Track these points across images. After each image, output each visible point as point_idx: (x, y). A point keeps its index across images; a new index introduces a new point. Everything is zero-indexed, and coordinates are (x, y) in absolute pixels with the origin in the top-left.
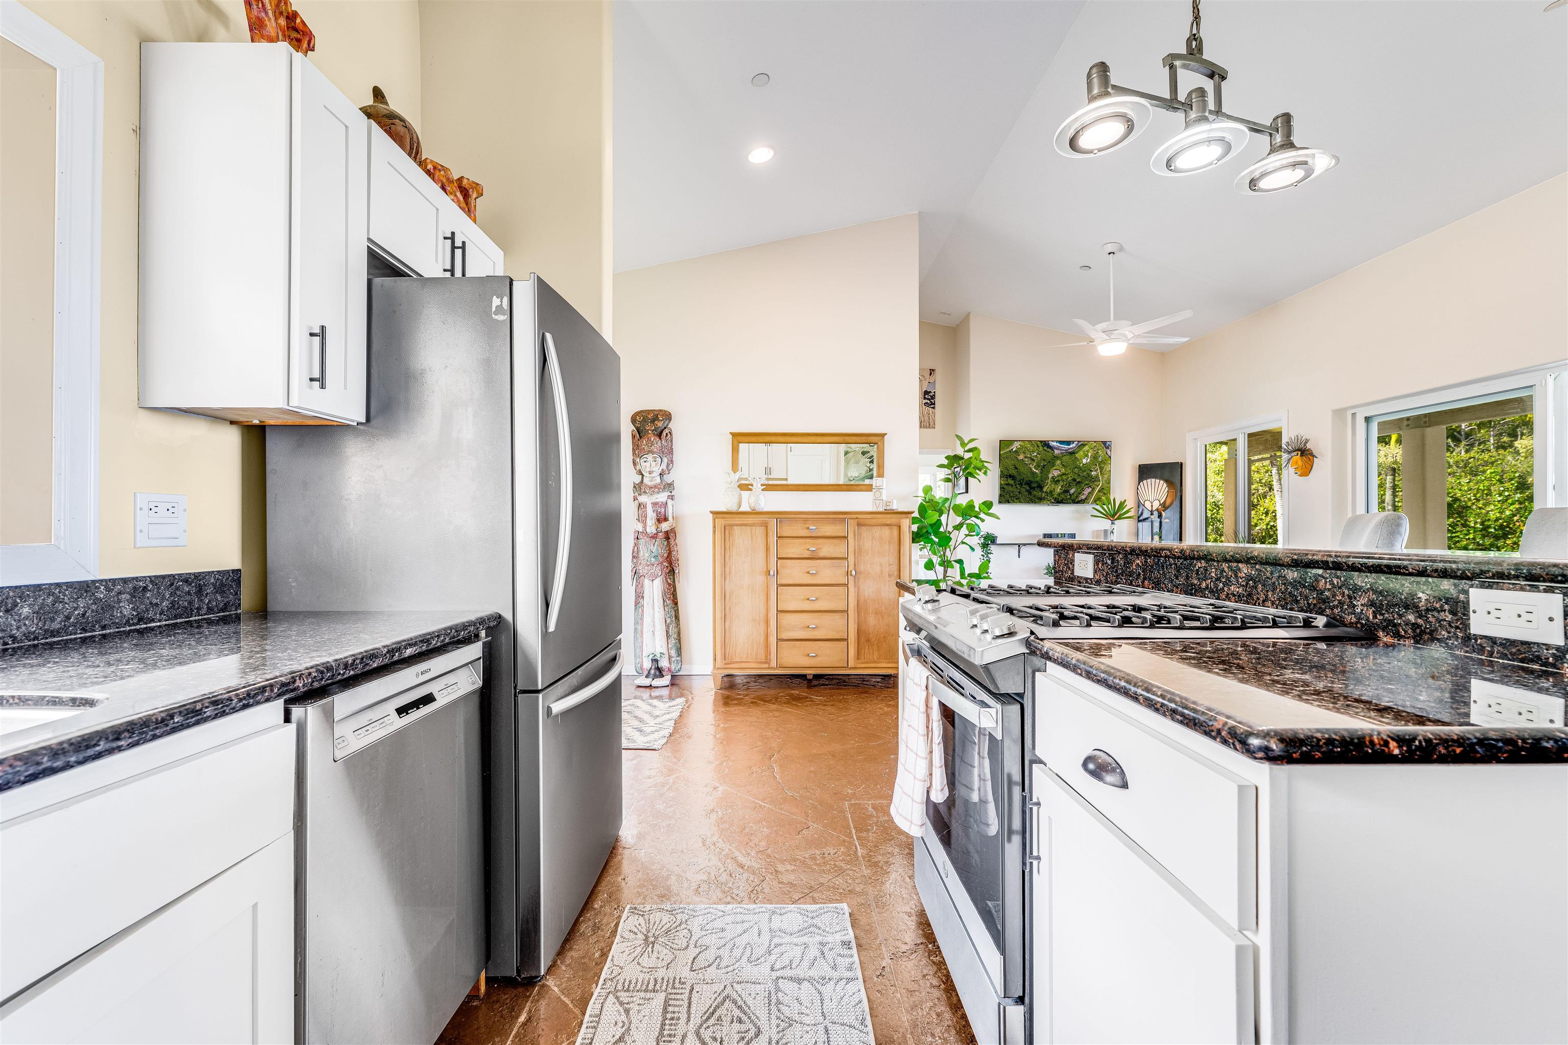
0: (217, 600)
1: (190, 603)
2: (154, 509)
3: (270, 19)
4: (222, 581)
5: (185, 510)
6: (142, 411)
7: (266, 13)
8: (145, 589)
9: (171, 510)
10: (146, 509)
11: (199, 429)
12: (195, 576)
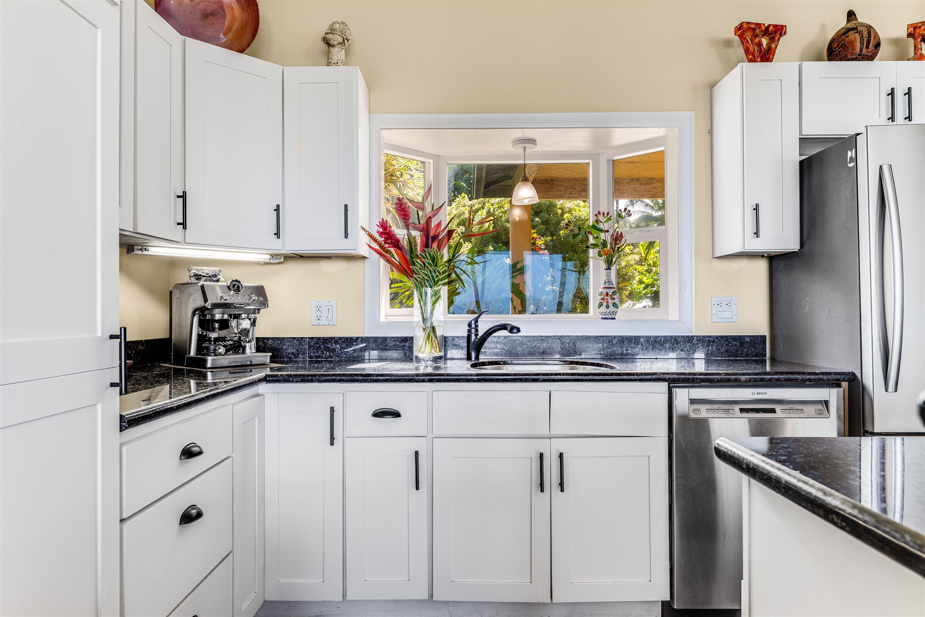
0: (751, 350)
1: (736, 351)
2: (720, 305)
3: (750, 44)
4: (754, 341)
5: (736, 304)
6: (715, 260)
7: (749, 43)
8: (714, 342)
9: (729, 304)
10: (716, 304)
11: (744, 263)
12: (739, 337)
